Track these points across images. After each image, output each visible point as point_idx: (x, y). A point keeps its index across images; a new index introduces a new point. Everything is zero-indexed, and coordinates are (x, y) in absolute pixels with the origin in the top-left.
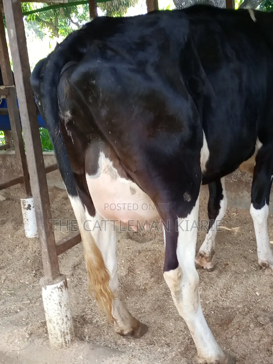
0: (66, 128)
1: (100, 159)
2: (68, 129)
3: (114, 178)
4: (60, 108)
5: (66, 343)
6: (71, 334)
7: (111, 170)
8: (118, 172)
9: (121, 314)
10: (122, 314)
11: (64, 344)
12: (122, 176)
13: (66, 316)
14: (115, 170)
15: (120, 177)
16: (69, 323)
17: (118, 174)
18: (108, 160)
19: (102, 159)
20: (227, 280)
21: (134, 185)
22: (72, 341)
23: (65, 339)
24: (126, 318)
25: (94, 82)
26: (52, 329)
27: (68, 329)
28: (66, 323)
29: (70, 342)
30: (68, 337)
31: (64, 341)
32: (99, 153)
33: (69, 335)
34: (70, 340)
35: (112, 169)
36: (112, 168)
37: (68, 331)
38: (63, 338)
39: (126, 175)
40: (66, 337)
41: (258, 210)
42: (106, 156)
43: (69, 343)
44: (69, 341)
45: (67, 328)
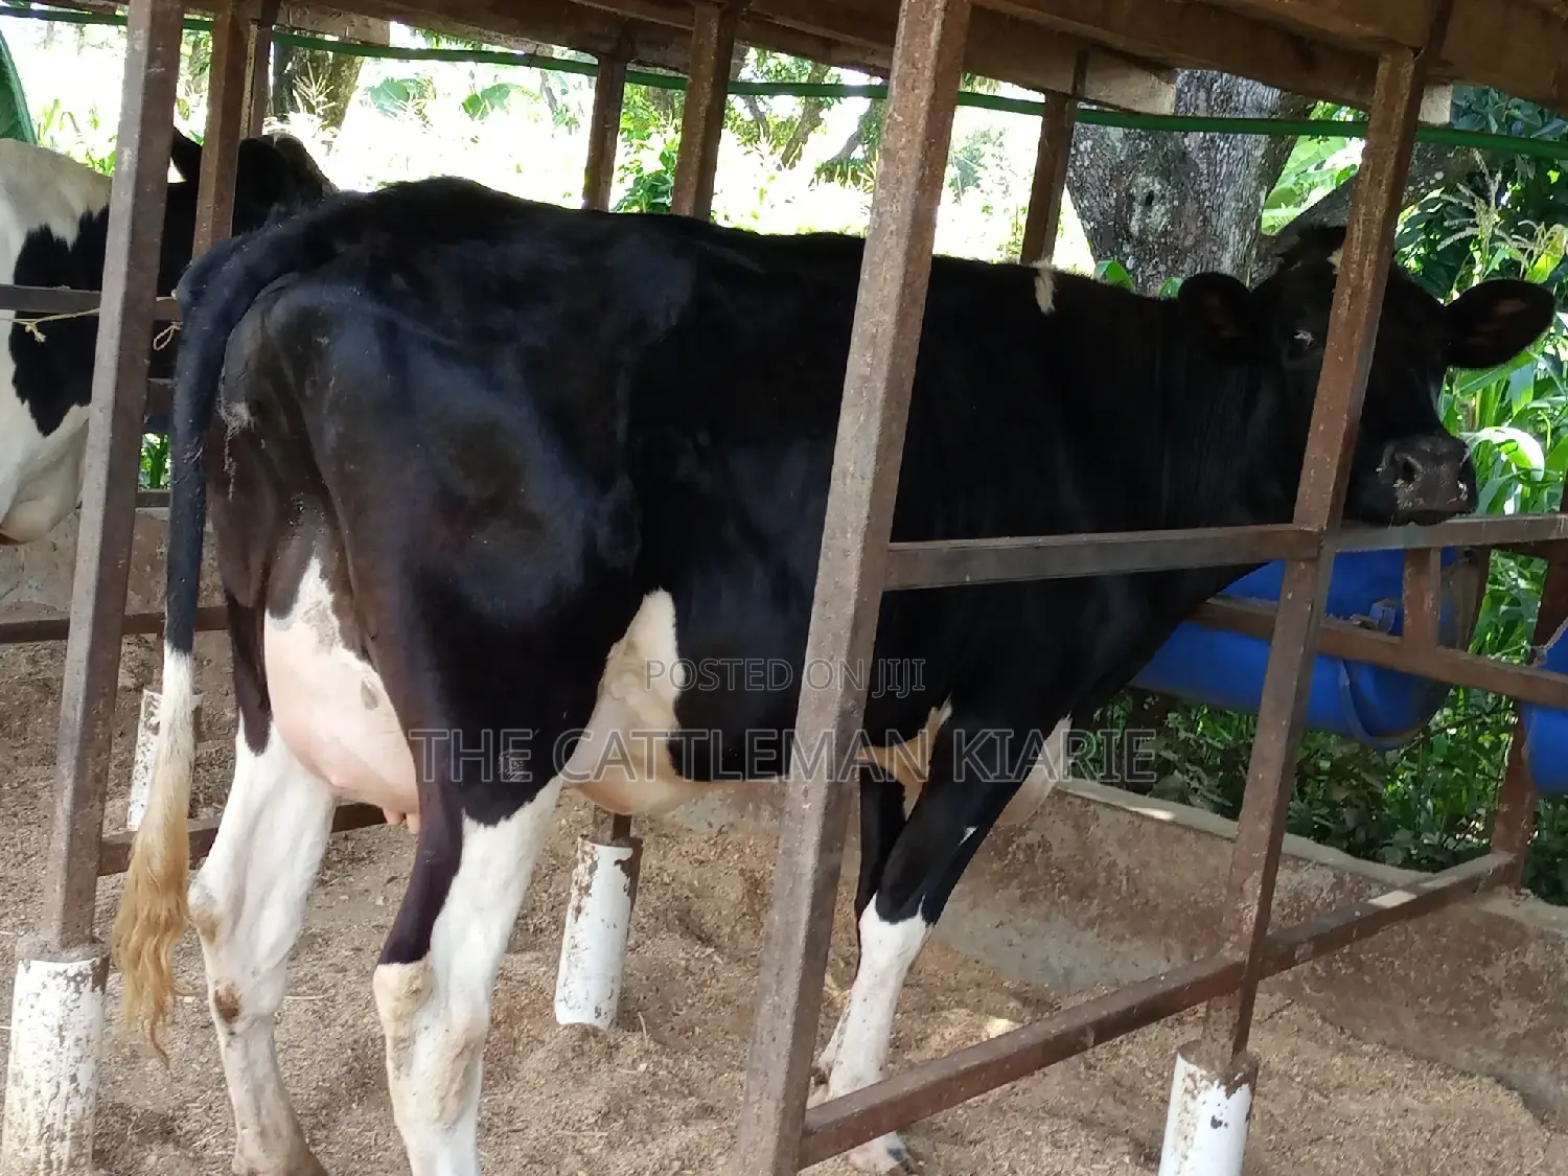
0: (227, 451)
1: (306, 576)
2: (230, 455)
3: (325, 641)
4: (221, 387)
5: (49, 1163)
6: (78, 1141)
7: (323, 617)
8: (342, 631)
9: (264, 1112)
10: (268, 1114)
11: (41, 1166)
12: (349, 645)
13: (74, 1079)
14: (335, 622)
15: (341, 645)
16: (77, 1104)
17: (337, 634)
18: (324, 586)
19: (311, 580)
20: (701, 1136)
21: (375, 680)
22: (72, 1164)
23: (49, 1151)
24: (279, 1136)
25: (325, 341)
26: (17, 1107)
27: (70, 1121)
28: (68, 1099)
29: (64, 1168)
30: (63, 1150)
31: (43, 1158)
32: (309, 558)
33: (67, 1143)
34: (65, 1159)
35: (327, 616)
36: (329, 612)
37: (68, 1128)
38: (43, 1145)
39: (357, 642)
40: (56, 1144)
41: (886, 925)
42: (324, 575)
43: (59, 1169)
44: (60, 1163)
45: (66, 1117)
